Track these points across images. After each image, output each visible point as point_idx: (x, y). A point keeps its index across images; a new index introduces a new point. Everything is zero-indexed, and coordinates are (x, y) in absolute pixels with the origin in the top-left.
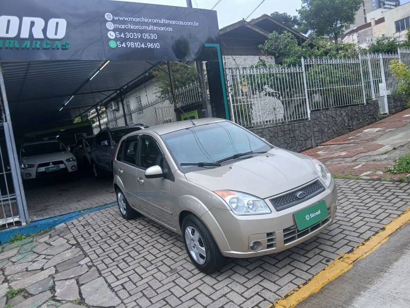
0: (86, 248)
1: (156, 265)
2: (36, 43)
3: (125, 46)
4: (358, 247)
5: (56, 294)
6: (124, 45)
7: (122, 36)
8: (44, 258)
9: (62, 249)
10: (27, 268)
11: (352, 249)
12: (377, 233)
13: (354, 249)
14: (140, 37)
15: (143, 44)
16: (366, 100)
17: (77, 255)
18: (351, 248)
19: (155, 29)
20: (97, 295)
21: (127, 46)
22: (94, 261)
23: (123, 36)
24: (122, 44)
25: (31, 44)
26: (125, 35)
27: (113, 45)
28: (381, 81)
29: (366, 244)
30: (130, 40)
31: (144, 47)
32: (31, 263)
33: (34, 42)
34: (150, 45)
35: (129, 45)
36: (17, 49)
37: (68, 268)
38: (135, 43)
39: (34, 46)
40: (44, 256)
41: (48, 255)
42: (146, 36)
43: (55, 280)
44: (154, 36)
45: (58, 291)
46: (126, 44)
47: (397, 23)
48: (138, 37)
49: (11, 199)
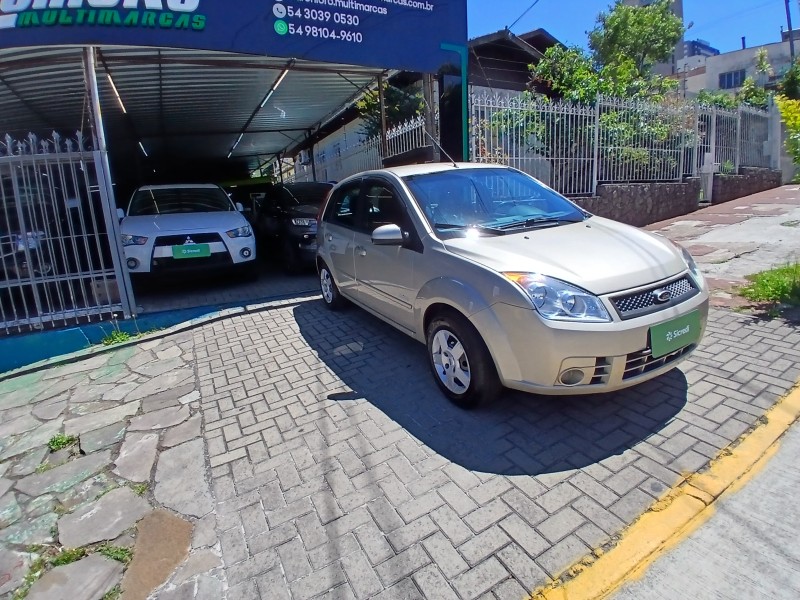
0: (203, 371)
1: (302, 430)
2: (149, 16)
3: (301, 33)
4: (718, 457)
5: (116, 462)
6: (300, 31)
7: (298, 14)
8: (136, 381)
9: (168, 368)
10: (102, 395)
11: (708, 463)
12: (753, 427)
13: (711, 462)
14: (328, 18)
15: (333, 32)
16: (684, 176)
17: (183, 384)
18: (705, 460)
19: (356, 8)
20: (179, 480)
21: (305, 33)
22: (204, 400)
23: (300, 15)
24: (296, 28)
25: (140, 18)
26: (303, 13)
27: (281, 28)
28: (708, 150)
29: (735, 451)
30: (311, 23)
31: (334, 37)
32: (113, 386)
33: (146, 14)
34: (345, 35)
35: (309, 32)
36: (118, 26)
37: (161, 406)
38: (320, 30)
39: (144, 21)
40: (136, 376)
41: (143, 376)
42: (341, 18)
43: (129, 429)
44: (353, 20)
45: (123, 453)
46: (303, 29)
47: (722, 77)
48: (325, 18)
49: (108, 277)
